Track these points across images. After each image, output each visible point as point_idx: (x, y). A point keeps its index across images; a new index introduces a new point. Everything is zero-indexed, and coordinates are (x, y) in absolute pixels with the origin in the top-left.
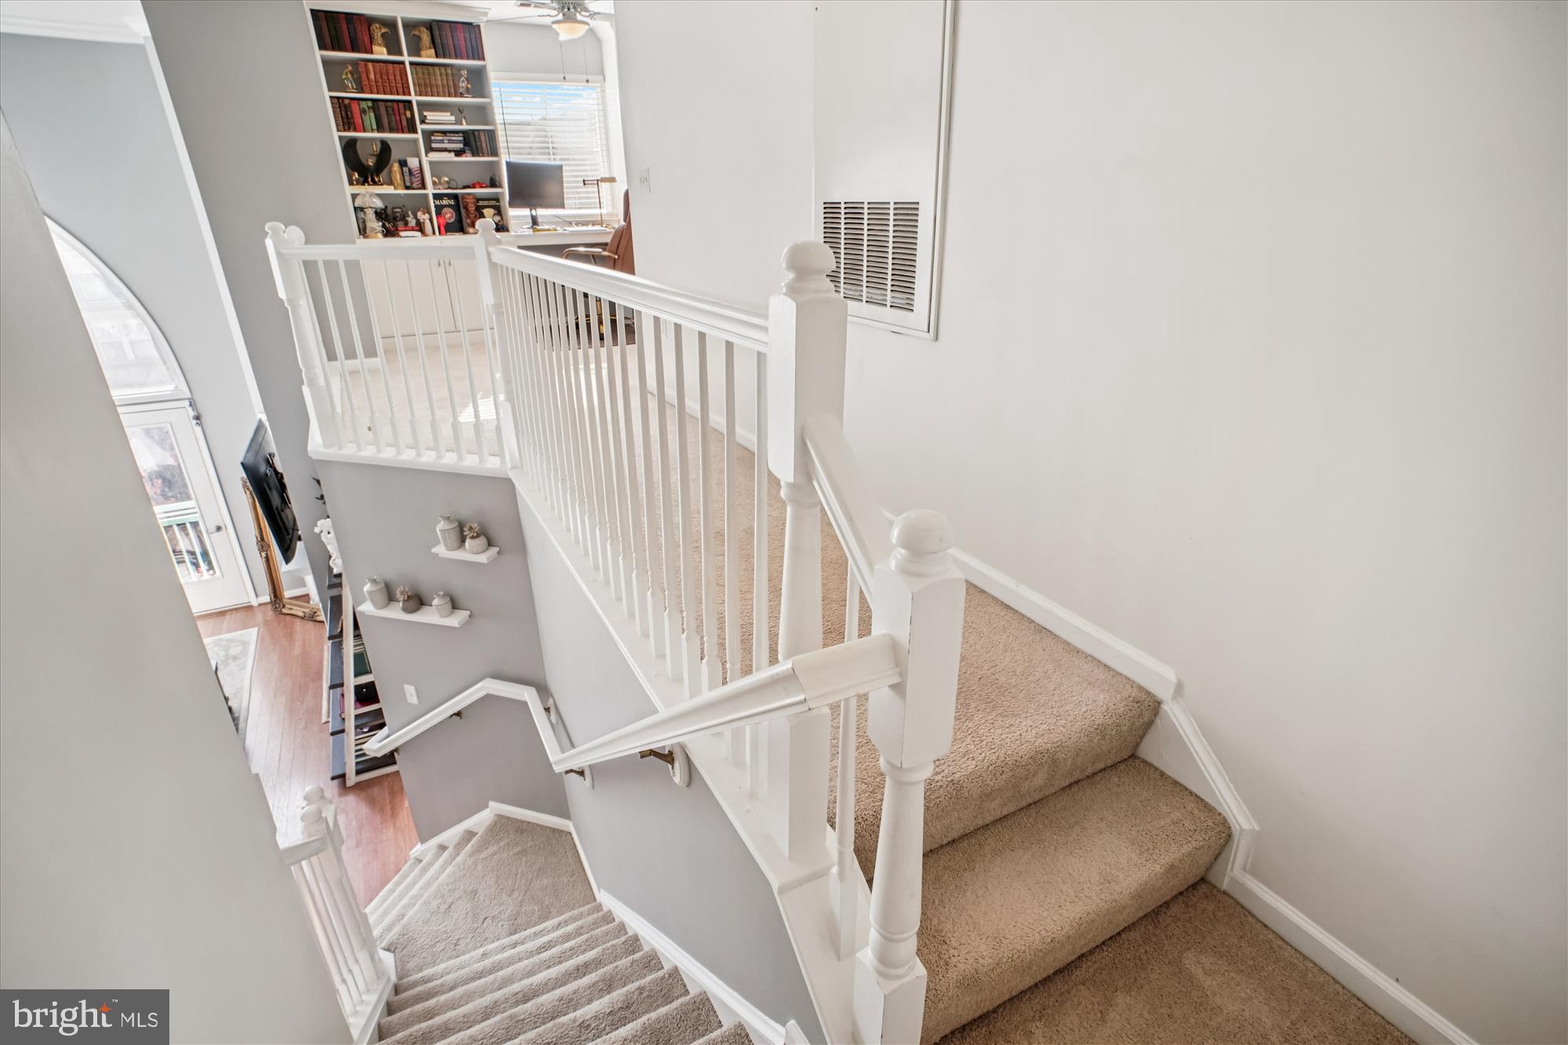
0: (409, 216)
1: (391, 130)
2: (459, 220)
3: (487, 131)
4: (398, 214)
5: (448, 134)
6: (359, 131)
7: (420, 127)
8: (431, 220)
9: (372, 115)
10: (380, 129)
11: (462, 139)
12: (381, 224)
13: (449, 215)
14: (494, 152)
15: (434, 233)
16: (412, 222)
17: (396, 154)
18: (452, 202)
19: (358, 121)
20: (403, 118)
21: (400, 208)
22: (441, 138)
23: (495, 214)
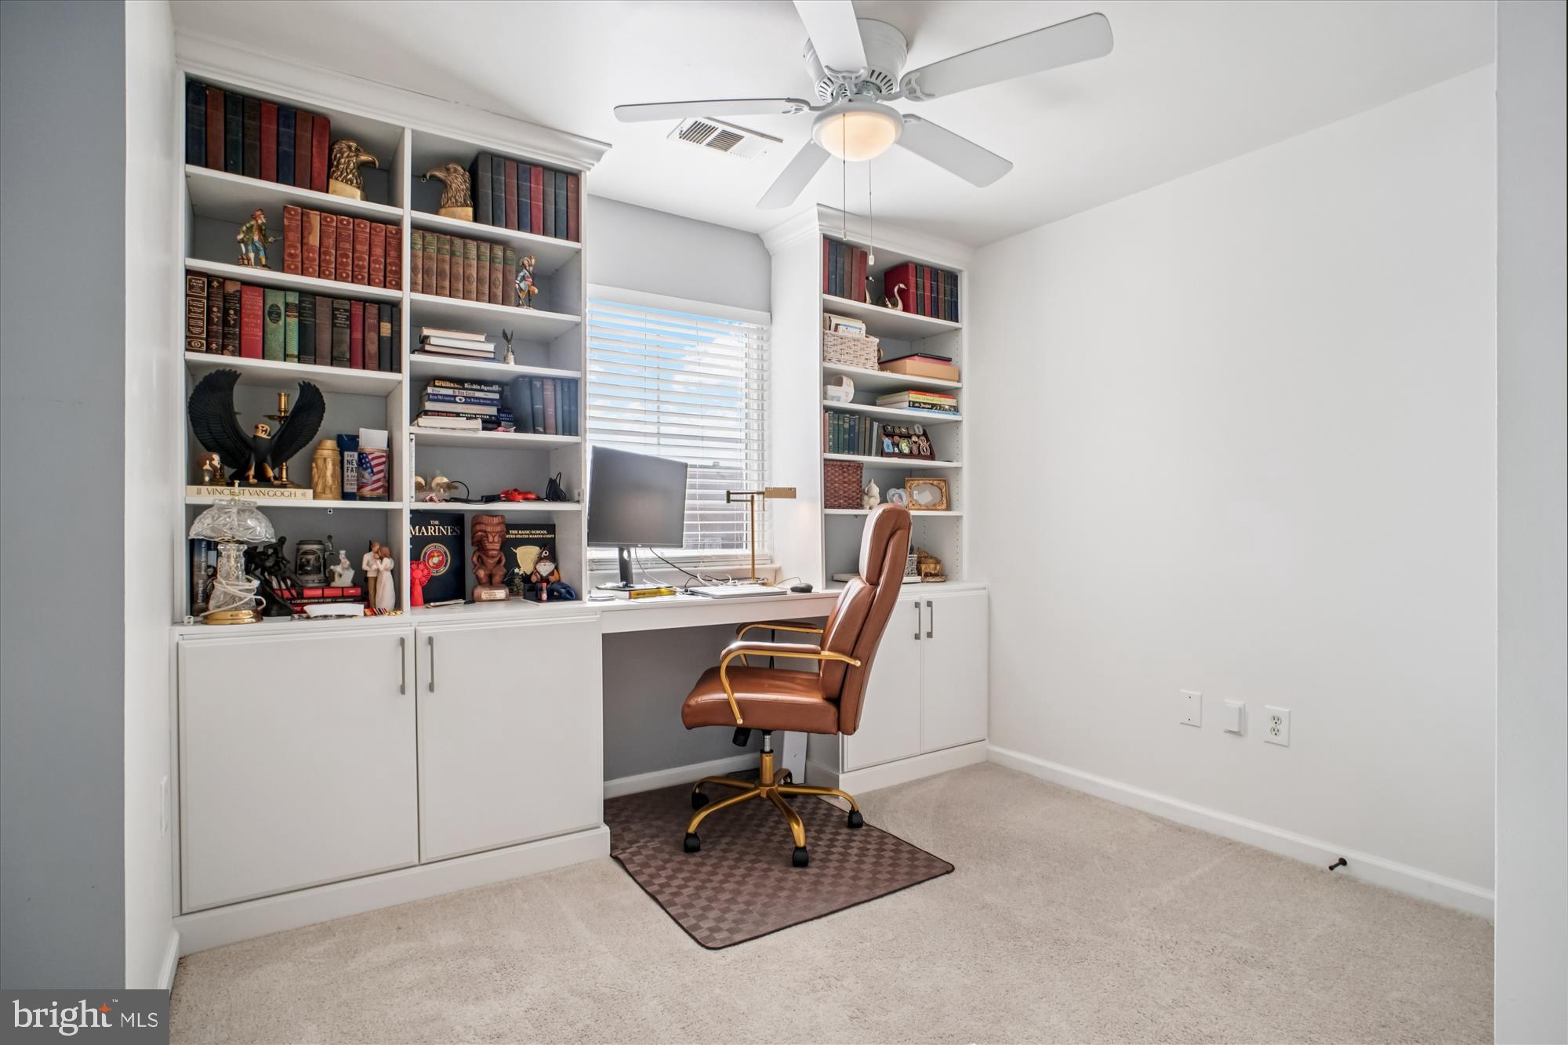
0: (338, 562)
1: (334, 361)
2: (458, 572)
3: (562, 380)
4: (310, 557)
5: (466, 385)
6: (251, 355)
7: (407, 357)
8: (396, 573)
9: (293, 322)
10: (306, 353)
11: (497, 396)
12: (256, 583)
13: (438, 559)
14: (571, 426)
15: (398, 606)
16: (344, 576)
17: (333, 421)
18: (447, 531)
19: (252, 330)
20: (372, 336)
21: (320, 543)
22: (450, 392)
23: (540, 559)
